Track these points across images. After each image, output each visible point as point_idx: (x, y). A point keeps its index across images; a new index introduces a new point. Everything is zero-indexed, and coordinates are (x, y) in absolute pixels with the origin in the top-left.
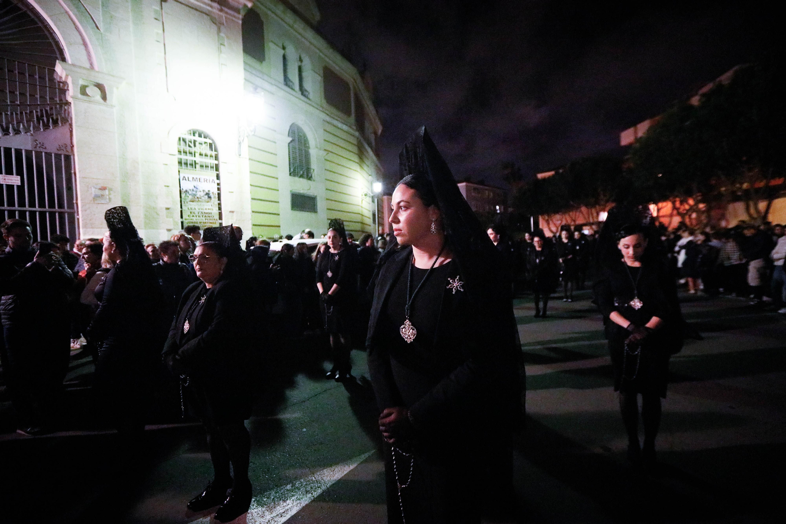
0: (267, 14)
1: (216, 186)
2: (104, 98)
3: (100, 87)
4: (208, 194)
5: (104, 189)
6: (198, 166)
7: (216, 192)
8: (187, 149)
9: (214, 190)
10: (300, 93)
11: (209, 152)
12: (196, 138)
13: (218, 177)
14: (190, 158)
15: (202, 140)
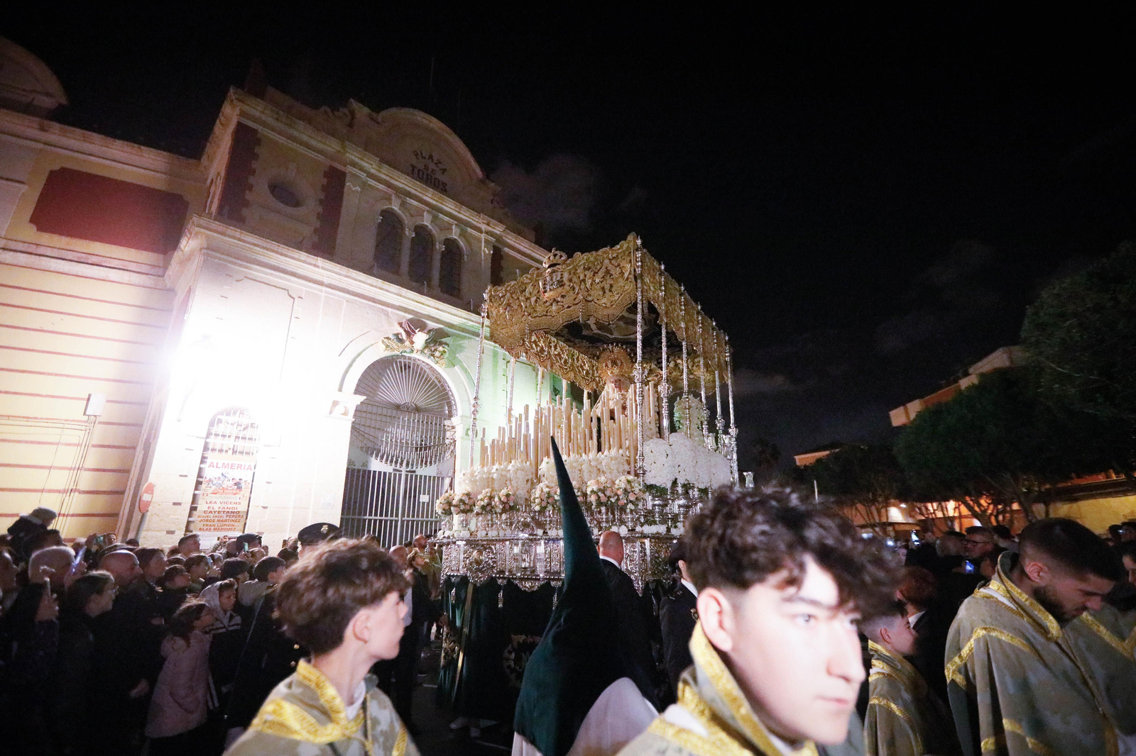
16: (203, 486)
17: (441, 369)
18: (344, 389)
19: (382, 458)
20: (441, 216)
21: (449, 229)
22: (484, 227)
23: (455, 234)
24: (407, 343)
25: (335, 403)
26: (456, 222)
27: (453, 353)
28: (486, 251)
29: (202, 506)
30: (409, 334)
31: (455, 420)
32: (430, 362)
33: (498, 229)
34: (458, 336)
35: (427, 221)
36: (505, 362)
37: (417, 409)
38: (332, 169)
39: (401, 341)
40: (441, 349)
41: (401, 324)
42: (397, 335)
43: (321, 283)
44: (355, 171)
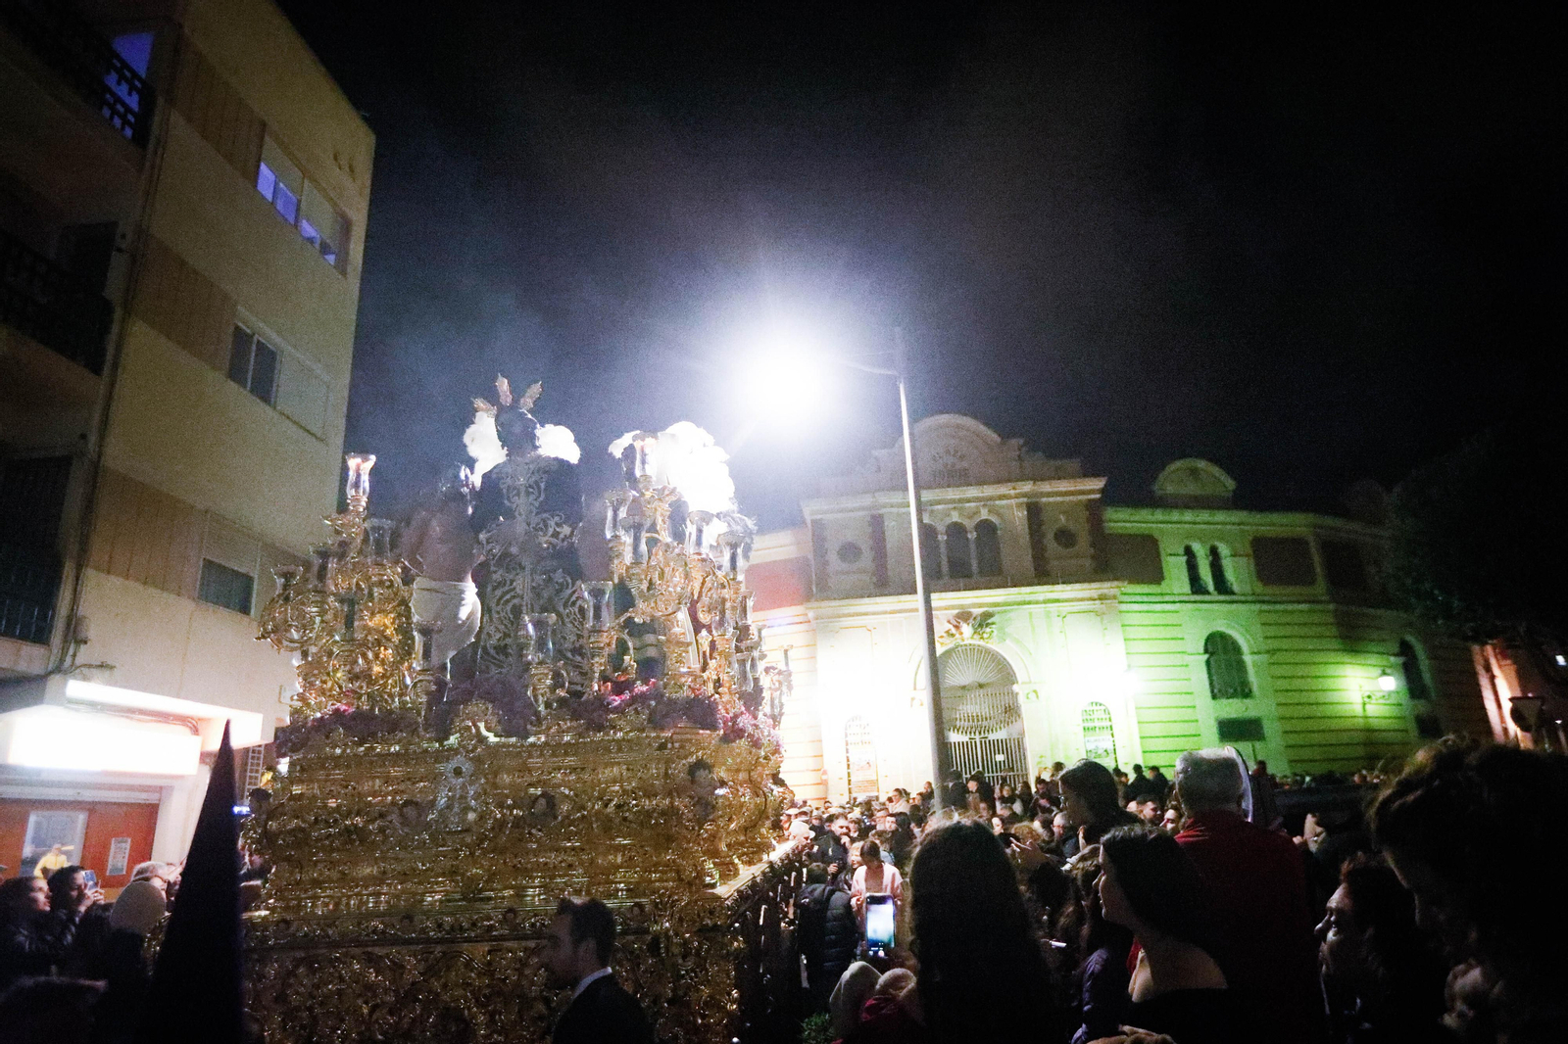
0: (1161, 530)
1: (1112, 744)
2: (1037, 697)
3: (1035, 691)
4: (1106, 751)
5: (1041, 757)
6: (1097, 729)
7: (1112, 748)
8: (1089, 717)
9: (1110, 747)
10: (1216, 593)
11: (1104, 716)
12: (1095, 707)
13: (1112, 735)
14: (1091, 725)
15: (1099, 707)
16: (851, 766)
17: (993, 645)
18: (917, 687)
19: (958, 730)
20: (968, 505)
21: (977, 513)
22: (1012, 492)
23: (984, 515)
24: (958, 636)
25: (913, 699)
26: (982, 503)
27: (1001, 629)
28: (1020, 516)
29: (853, 779)
30: (957, 627)
31: (1016, 688)
32: (981, 643)
33: (1027, 487)
34: (1005, 611)
35: (955, 517)
36: (1060, 618)
37: (981, 686)
38: (873, 517)
39: (953, 635)
40: (988, 630)
41: (949, 622)
42: (947, 632)
43: (885, 613)
44: (888, 510)
